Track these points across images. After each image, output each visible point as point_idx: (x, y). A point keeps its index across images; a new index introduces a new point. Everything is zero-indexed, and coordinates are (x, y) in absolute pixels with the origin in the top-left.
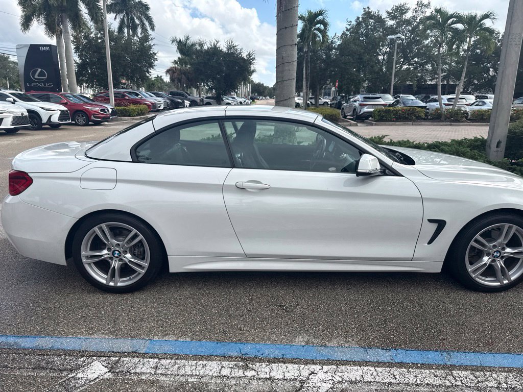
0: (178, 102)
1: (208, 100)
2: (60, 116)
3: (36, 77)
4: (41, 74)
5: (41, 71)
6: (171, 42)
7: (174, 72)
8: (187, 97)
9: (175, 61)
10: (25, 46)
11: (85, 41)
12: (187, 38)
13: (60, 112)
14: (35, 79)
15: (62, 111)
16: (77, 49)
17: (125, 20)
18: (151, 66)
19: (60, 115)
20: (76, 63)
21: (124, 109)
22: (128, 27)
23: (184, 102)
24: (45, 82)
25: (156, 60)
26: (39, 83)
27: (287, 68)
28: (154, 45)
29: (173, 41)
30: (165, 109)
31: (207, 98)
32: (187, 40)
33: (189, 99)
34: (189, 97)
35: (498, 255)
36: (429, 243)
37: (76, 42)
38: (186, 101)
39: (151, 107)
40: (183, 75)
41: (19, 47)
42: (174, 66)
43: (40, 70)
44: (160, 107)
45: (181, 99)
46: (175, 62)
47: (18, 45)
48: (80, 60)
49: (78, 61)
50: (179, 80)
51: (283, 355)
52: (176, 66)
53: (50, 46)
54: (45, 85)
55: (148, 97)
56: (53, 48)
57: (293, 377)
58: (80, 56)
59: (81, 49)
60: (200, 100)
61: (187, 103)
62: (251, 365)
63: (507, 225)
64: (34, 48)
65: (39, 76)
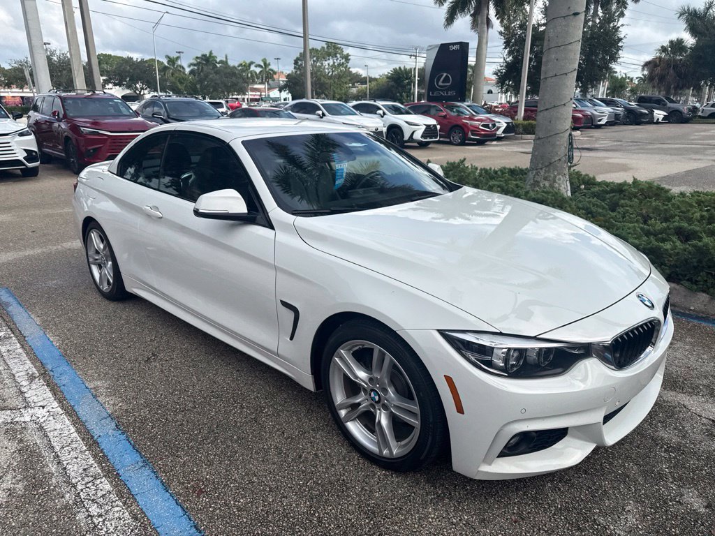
0: (642, 113)
2: (424, 133)
3: (440, 84)
4: (446, 80)
5: (447, 76)
6: (678, 15)
7: (656, 66)
8: (666, 105)
9: (662, 47)
10: (436, 46)
13: (425, 127)
14: (439, 86)
15: (428, 126)
16: (507, 44)
18: (614, 58)
19: (425, 130)
20: (506, 62)
21: (529, 124)
23: (652, 113)
24: (448, 89)
25: (619, 49)
26: (442, 91)
27: (553, 56)
28: (622, 25)
29: (681, 15)
30: (609, 124)
31: (712, 106)
32: (708, 9)
33: (669, 108)
34: (669, 105)
35: (377, 398)
36: (292, 338)
37: (507, 35)
38: (656, 112)
39: (583, 121)
40: (671, 71)
41: (429, 48)
42: (658, 55)
43: (445, 74)
44: (600, 121)
45: (646, 108)
46: (664, 49)
47: (430, 46)
48: (511, 58)
49: (508, 60)
50: (662, 79)
51: (64, 385)
52: (663, 55)
53: (461, 44)
54: (447, 93)
55: (588, 106)
56: (464, 47)
57: (31, 401)
58: (510, 53)
59: (513, 42)
60: (689, 110)
61: (659, 114)
62: (37, 379)
63: (377, 348)
64: (444, 48)
65: (443, 82)
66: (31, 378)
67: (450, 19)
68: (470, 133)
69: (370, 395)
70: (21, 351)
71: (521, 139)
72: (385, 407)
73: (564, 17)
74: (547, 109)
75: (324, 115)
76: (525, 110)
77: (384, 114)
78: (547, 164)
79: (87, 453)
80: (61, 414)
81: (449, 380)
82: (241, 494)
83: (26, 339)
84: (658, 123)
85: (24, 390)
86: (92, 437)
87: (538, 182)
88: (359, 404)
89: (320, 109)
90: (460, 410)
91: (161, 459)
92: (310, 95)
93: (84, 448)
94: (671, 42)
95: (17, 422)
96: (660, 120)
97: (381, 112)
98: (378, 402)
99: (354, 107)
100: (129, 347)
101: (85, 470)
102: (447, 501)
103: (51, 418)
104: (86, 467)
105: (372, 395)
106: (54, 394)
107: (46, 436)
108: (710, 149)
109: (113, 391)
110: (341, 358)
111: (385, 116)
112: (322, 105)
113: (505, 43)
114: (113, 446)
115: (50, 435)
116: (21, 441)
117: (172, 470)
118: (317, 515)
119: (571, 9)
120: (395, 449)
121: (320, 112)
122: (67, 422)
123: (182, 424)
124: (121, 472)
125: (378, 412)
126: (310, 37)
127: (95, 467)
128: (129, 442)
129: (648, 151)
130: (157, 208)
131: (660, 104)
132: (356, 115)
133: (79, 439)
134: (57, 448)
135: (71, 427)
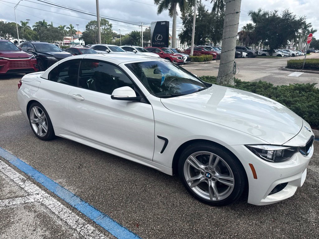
0: (238, 54)
1: (264, 52)
3: (157, 39)
4: (160, 37)
6: (248, 14)
7: (242, 34)
8: (246, 50)
10: (155, 22)
11: (189, 18)
12: (260, 11)
16: (184, 23)
17: (217, 3)
20: (183, 30)
21: (196, 57)
22: (218, 7)
23: (242, 53)
24: (161, 42)
26: (158, 42)
27: (228, 30)
29: (250, 14)
31: (263, 51)
33: (248, 51)
34: (248, 50)
35: (209, 176)
36: (162, 152)
37: (184, 19)
39: (216, 56)
40: (248, 37)
41: (152, 23)
42: (243, 30)
43: (159, 35)
45: (240, 51)
46: (245, 27)
48: (185, 29)
49: (184, 29)
50: (244, 39)
51: (43, 183)
52: (245, 30)
53: (166, 22)
54: (161, 43)
55: (217, 50)
56: (167, 23)
57: (30, 192)
58: (185, 27)
59: (187, 22)
60: (255, 52)
61: (244, 54)
62: (27, 181)
63: (212, 154)
64: (158, 23)
65: (159, 38)
66: (24, 181)
67: (160, 11)
68: (173, 61)
69: (206, 175)
70: (9, 168)
71: (193, 64)
72: (214, 180)
73: (233, 14)
74: (226, 52)
75: (110, 51)
76: (194, 52)
77: (136, 52)
78: (226, 74)
79: (73, 213)
80: (49, 197)
81: (251, 166)
82: (157, 224)
83: (9, 162)
84: (244, 57)
85: (23, 186)
86: (72, 206)
87: (222, 82)
88: (199, 179)
89: (108, 49)
90: (255, 177)
91: (111, 213)
92: (101, 42)
93: (70, 212)
94: (247, 25)
95: (28, 203)
96: (245, 56)
97: (135, 51)
98: (209, 178)
99: (122, 48)
100: (66, 162)
101: (76, 221)
102: (243, 216)
103: (45, 199)
104: (76, 220)
105: (207, 175)
106: (40, 187)
107: (48, 208)
108: (267, 68)
109: (70, 183)
110: (190, 160)
111: (137, 53)
112: (108, 47)
113: (183, 22)
114: (84, 209)
115: (49, 207)
116: (35, 212)
117: (119, 217)
118: (194, 229)
119: (236, 10)
120: (220, 197)
121: (108, 50)
122: (55, 200)
123: (112, 196)
124: (95, 220)
125: (210, 182)
126: (100, 16)
127: (81, 220)
128: (91, 206)
129: (245, 69)
130: (80, 96)
131: (244, 49)
132: (124, 52)
133: (65, 207)
134: (57, 213)
135: (58, 202)
